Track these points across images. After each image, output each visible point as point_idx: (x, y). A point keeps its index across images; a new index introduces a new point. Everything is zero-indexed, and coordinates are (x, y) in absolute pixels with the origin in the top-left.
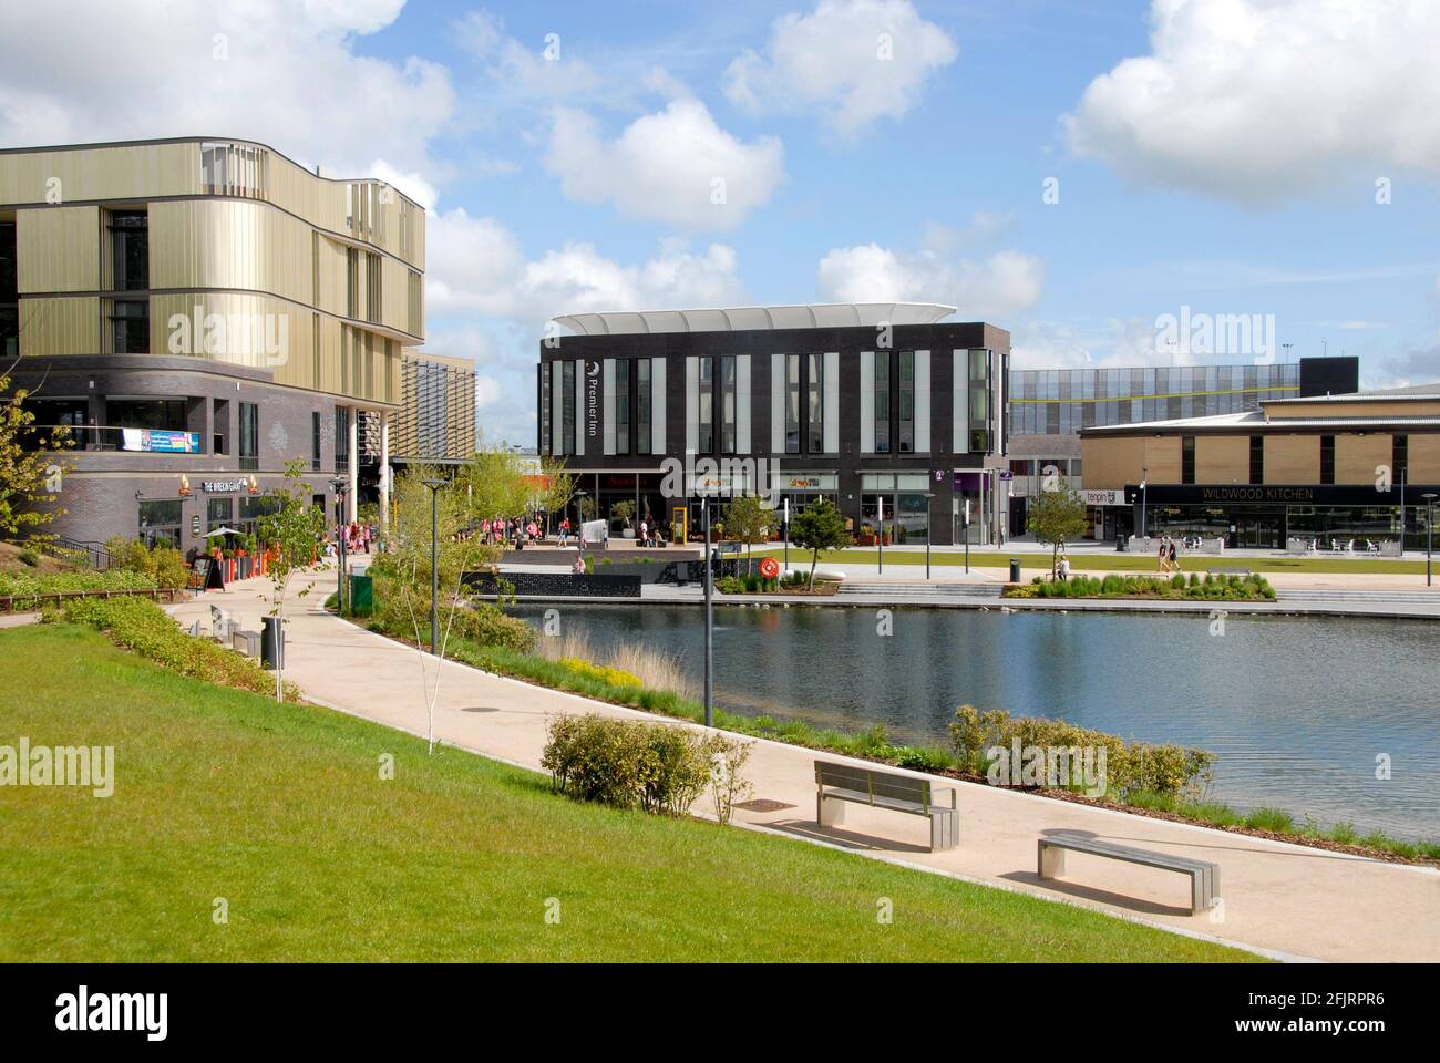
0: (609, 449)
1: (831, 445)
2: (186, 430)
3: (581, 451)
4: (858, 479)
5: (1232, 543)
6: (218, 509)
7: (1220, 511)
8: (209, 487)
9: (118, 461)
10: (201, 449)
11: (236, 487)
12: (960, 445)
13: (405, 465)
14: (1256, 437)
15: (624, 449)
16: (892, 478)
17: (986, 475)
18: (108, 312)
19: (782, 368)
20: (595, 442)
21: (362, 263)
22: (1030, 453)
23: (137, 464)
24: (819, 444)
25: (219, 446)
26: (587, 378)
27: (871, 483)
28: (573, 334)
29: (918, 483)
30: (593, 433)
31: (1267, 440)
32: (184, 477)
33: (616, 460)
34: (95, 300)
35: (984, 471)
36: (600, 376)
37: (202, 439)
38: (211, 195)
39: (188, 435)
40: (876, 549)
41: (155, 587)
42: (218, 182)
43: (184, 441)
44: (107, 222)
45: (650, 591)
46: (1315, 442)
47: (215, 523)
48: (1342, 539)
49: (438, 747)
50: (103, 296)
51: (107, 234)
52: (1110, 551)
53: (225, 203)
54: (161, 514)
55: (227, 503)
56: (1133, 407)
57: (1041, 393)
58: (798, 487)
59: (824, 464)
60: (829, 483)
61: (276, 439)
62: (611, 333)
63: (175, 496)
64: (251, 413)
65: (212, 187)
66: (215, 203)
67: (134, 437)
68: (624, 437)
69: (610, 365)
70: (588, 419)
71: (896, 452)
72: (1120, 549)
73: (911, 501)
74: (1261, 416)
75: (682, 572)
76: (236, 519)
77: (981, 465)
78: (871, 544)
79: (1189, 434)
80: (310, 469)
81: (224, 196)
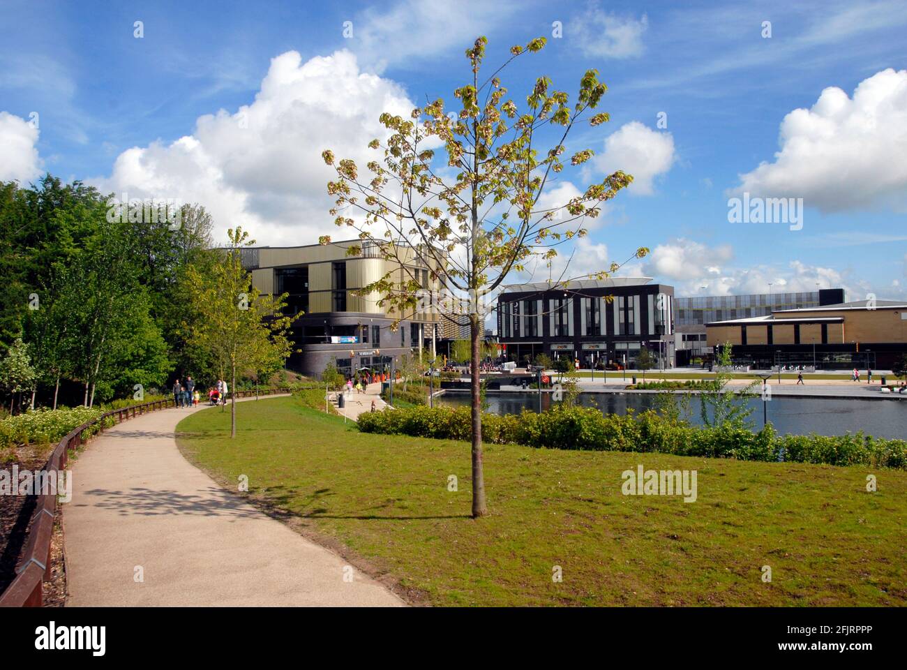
0: (522, 335)
1: (603, 332)
2: (354, 335)
3: (512, 336)
4: (614, 345)
5: (754, 368)
6: (364, 361)
7: (750, 355)
8: (361, 354)
9: (329, 347)
10: (358, 342)
11: (371, 353)
12: (651, 331)
13: (453, 341)
14: (769, 326)
15: (528, 334)
16: (626, 345)
17: (662, 343)
18: (335, 296)
19: (585, 303)
20: (517, 332)
21: (421, 274)
22: (697, 331)
23: (336, 347)
24: (599, 332)
25: (365, 340)
26: (514, 308)
27: (619, 346)
28: (511, 292)
29: (635, 346)
30: (516, 329)
31: (774, 327)
32: (352, 351)
33: (525, 339)
34: (330, 292)
35: (661, 341)
36: (518, 308)
37: (359, 338)
38: (365, 258)
39: (354, 337)
40: (603, 371)
41: (334, 387)
42: (367, 253)
43: (353, 339)
44: (334, 267)
45: (503, 388)
46: (792, 327)
47: (363, 365)
48: (795, 365)
49: (348, 419)
50: (333, 291)
51: (334, 271)
52: (705, 371)
53: (369, 260)
54: (344, 363)
55: (368, 360)
56: (752, 311)
57: (714, 306)
58: (592, 348)
59: (601, 339)
60: (603, 346)
61: (386, 336)
62: (524, 291)
63: (349, 357)
64: (377, 328)
65: (365, 255)
66: (366, 260)
67: (335, 339)
68: (527, 330)
69: (522, 303)
70: (514, 324)
71: (627, 335)
72: (710, 371)
73: (634, 353)
74: (772, 318)
75: (518, 381)
76: (371, 364)
77: (660, 339)
78: (617, 370)
79: (744, 325)
80: (400, 346)
81: (369, 258)
